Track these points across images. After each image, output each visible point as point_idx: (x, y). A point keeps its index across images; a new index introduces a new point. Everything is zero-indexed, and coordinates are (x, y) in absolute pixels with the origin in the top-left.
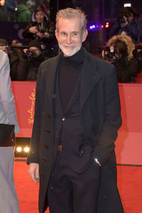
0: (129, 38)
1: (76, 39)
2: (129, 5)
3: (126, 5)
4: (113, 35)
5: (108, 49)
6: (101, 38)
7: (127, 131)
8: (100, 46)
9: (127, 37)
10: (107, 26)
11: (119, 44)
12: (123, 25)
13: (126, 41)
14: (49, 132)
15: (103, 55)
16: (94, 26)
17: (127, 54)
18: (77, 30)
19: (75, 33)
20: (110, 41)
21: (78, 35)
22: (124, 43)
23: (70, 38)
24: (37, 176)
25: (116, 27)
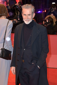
0: (54, 17)
1: (30, 17)
2: (54, 3)
3: (53, 3)
4: (47, 15)
5: (46, 21)
6: (43, 16)
7: (51, 54)
8: (42, 20)
9: (53, 16)
10: (45, 11)
11: (50, 19)
12: (52, 11)
13: (53, 18)
14: (19, 55)
15: (44, 23)
16: (40, 11)
17: (53, 23)
18: (30, 13)
19: (29, 15)
20: (46, 18)
21: (31, 15)
22: (52, 18)
23: (27, 17)
24: (15, 72)
25: (49, 12)
